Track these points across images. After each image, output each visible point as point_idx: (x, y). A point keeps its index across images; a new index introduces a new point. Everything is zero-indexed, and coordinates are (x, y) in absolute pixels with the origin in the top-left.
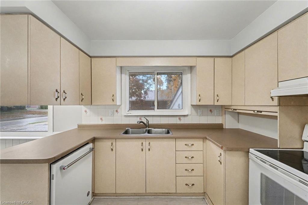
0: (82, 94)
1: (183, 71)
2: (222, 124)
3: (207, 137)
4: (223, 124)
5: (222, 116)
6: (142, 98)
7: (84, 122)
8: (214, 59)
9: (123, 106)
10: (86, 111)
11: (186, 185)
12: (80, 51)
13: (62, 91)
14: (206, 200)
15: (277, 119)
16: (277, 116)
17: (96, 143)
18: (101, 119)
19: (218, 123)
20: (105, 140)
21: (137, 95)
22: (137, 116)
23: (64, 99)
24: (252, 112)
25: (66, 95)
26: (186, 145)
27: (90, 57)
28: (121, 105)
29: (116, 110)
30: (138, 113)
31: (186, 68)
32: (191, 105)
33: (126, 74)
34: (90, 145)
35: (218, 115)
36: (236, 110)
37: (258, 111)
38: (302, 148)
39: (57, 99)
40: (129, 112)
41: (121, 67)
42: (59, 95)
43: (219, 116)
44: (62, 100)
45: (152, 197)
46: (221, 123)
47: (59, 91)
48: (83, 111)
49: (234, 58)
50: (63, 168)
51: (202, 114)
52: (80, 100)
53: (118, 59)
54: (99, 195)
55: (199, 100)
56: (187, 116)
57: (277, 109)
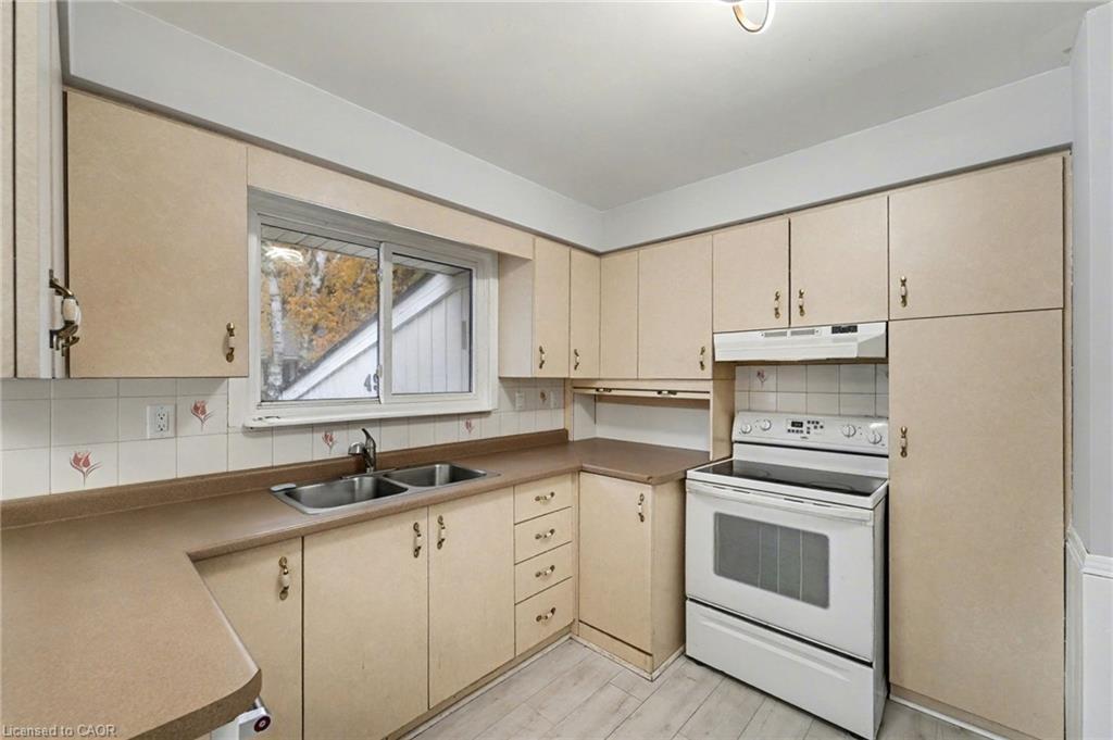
1: (476, 267)
3: (586, 465)
4: (567, 431)
5: (564, 407)
8: (570, 252)
11: (539, 618)
15: (708, 408)
16: (708, 401)
20: (246, 556)
22: (313, 428)
24: (655, 394)
26: (538, 499)
30: (312, 414)
31: (487, 258)
32: (500, 378)
35: (557, 406)
37: (670, 392)
38: (731, 456)
43: (559, 408)
46: (564, 428)
49: (606, 260)
51: (525, 407)
55: (540, 362)
56: (489, 413)
57: (709, 386)
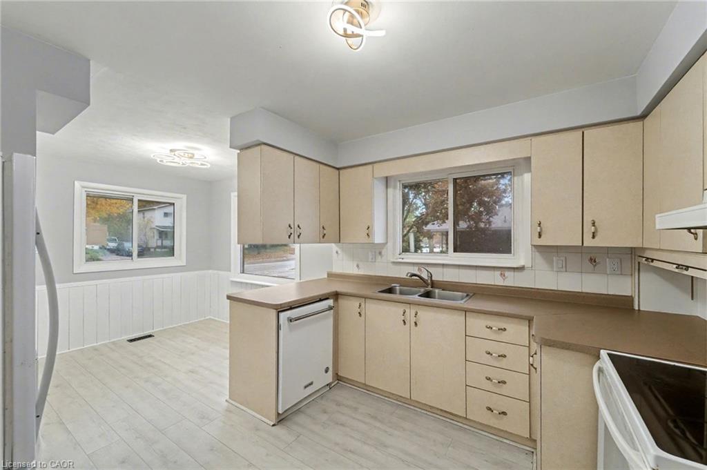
0: (323, 228)
1: (514, 170)
2: (632, 296)
3: (534, 318)
4: (633, 299)
5: (632, 275)
6: (482, 225)
7: (337, 269)
8: (583, 133)
9: (390, 244)
10: (337, 252)
11: (489, 409)
12: (321, 166)
13: (296, 226)
14: (535, 457)
17: (339, 300)
18: (358, 266)
19: (617, 294)
20: (351, 298)
21: (471, 218)
22: (414, 264)
23: (299, 236)
25: (301, 231)
26: (487, 327)
27: (338, 169)
28: (387, 243)
29: (378, 252)
30: (422, 259)
31: (521, 161)
32: (533, 245)
33: (395, 188)
34: (330, 302)
35: (619, 272)
36: (652, 261)
39: (289, 236)
40: (400, 256)
41: (387, 177)
42: (292, 231)
43: (621, 274)
44: (296, 237)
45: (423, 411)
46: (630, 295)
47: (292, 226)
48: (335, 252)
50: (290, 320)
51: (565, 268)
52: (321, 236)
53: (376, 165)
54: (344, 380)
55: (538, 234)
56: (521, 269)
